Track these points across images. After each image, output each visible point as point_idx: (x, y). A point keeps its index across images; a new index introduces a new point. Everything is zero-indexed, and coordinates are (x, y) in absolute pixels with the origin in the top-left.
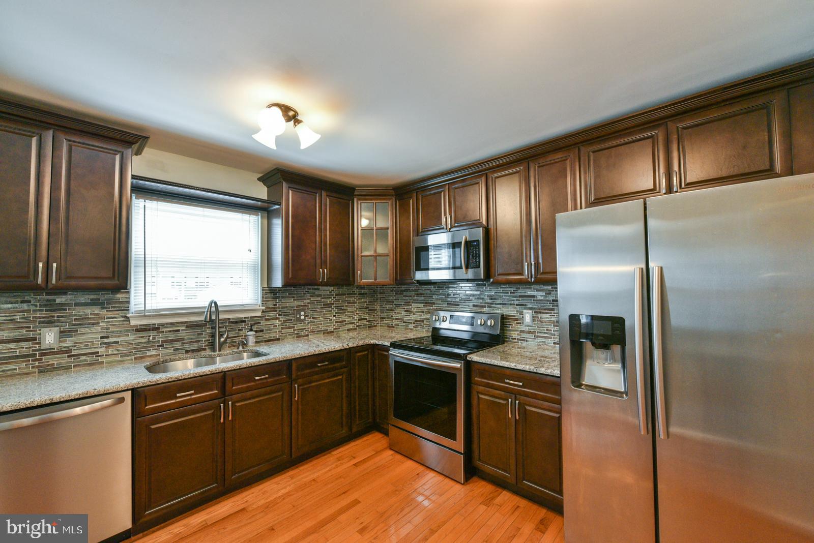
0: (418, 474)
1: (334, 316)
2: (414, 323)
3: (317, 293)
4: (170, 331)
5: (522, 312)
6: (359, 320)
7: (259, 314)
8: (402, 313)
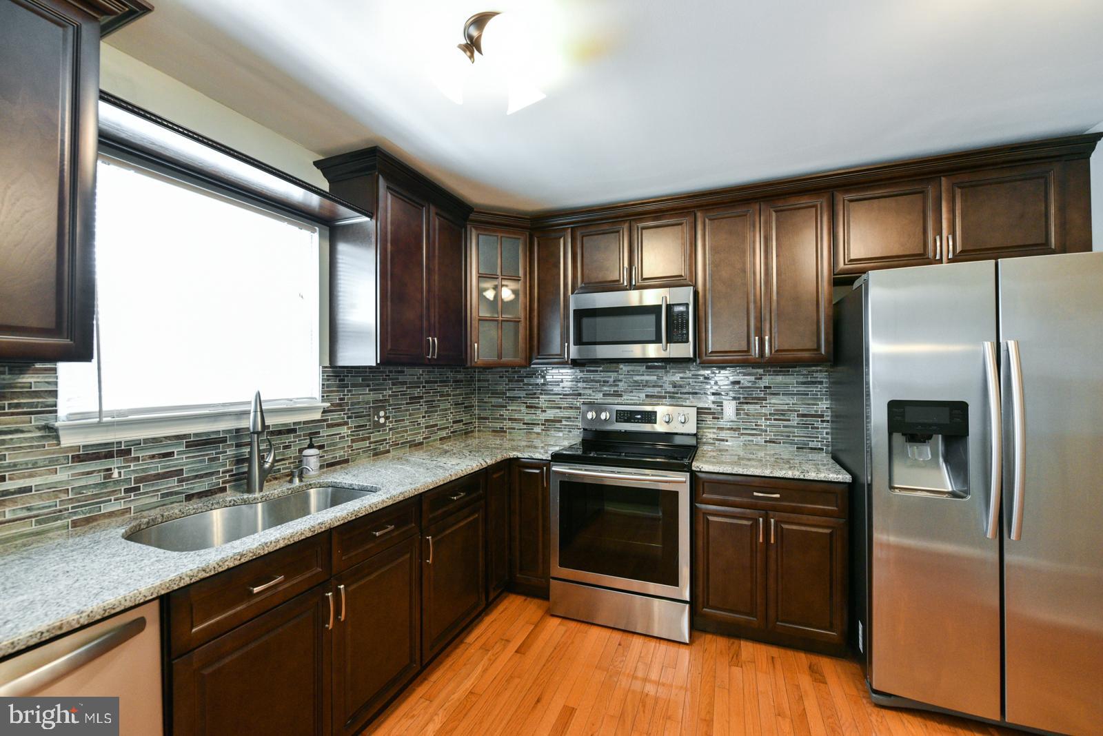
0: (620, 645)
1: (424, 417)
2: (542, 424)
3: (401, 379)
4: (153, 457)
5: (722, 403)
6: (454, 422)
7: (318, 416)
8: (520, 410)
